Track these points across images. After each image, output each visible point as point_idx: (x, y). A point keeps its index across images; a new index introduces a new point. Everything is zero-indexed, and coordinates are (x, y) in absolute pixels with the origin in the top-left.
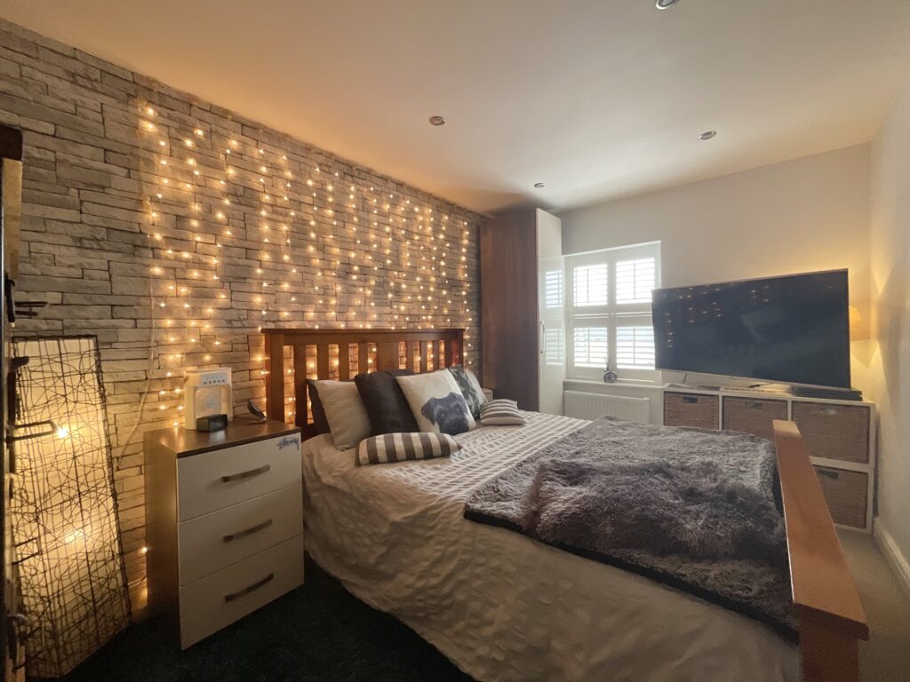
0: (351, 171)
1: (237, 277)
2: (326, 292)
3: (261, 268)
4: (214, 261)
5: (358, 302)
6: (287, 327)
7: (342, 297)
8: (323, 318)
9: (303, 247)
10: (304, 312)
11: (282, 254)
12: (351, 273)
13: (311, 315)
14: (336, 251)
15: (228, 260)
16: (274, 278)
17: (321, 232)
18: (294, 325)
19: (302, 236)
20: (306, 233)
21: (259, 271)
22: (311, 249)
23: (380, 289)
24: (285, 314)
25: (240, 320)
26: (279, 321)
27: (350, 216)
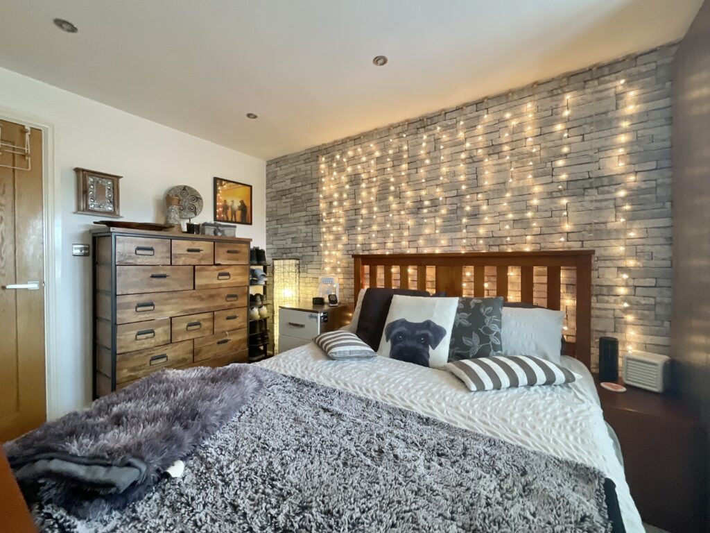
0: (424, 123)
1: (351, 227)
2: (401, 227)
3: (362, 219)
4: (341, 220)
5: (427, 231)
6: (375, 253)
7: (413, 229)
8: (398, 246)
9: (386, 198)
10: (385, 243)
11: (373, 207)
12: (422, 208)
13: (390, 245)
14: (409, 193)
15: (347, 218)
16: (368, 223)
17: (397, 184)
18: (379, 252)
19: (385, 191)
20: (387, 188)
21: (361, 221)
22: (391, 198)
23: (452, 215)
24: (374, 246)
25: (352, 250)
26: (371, 250)
27: (422, 160)
